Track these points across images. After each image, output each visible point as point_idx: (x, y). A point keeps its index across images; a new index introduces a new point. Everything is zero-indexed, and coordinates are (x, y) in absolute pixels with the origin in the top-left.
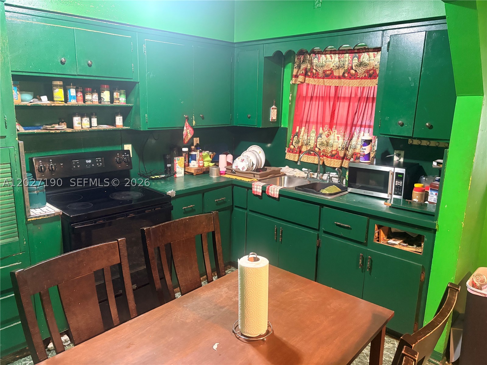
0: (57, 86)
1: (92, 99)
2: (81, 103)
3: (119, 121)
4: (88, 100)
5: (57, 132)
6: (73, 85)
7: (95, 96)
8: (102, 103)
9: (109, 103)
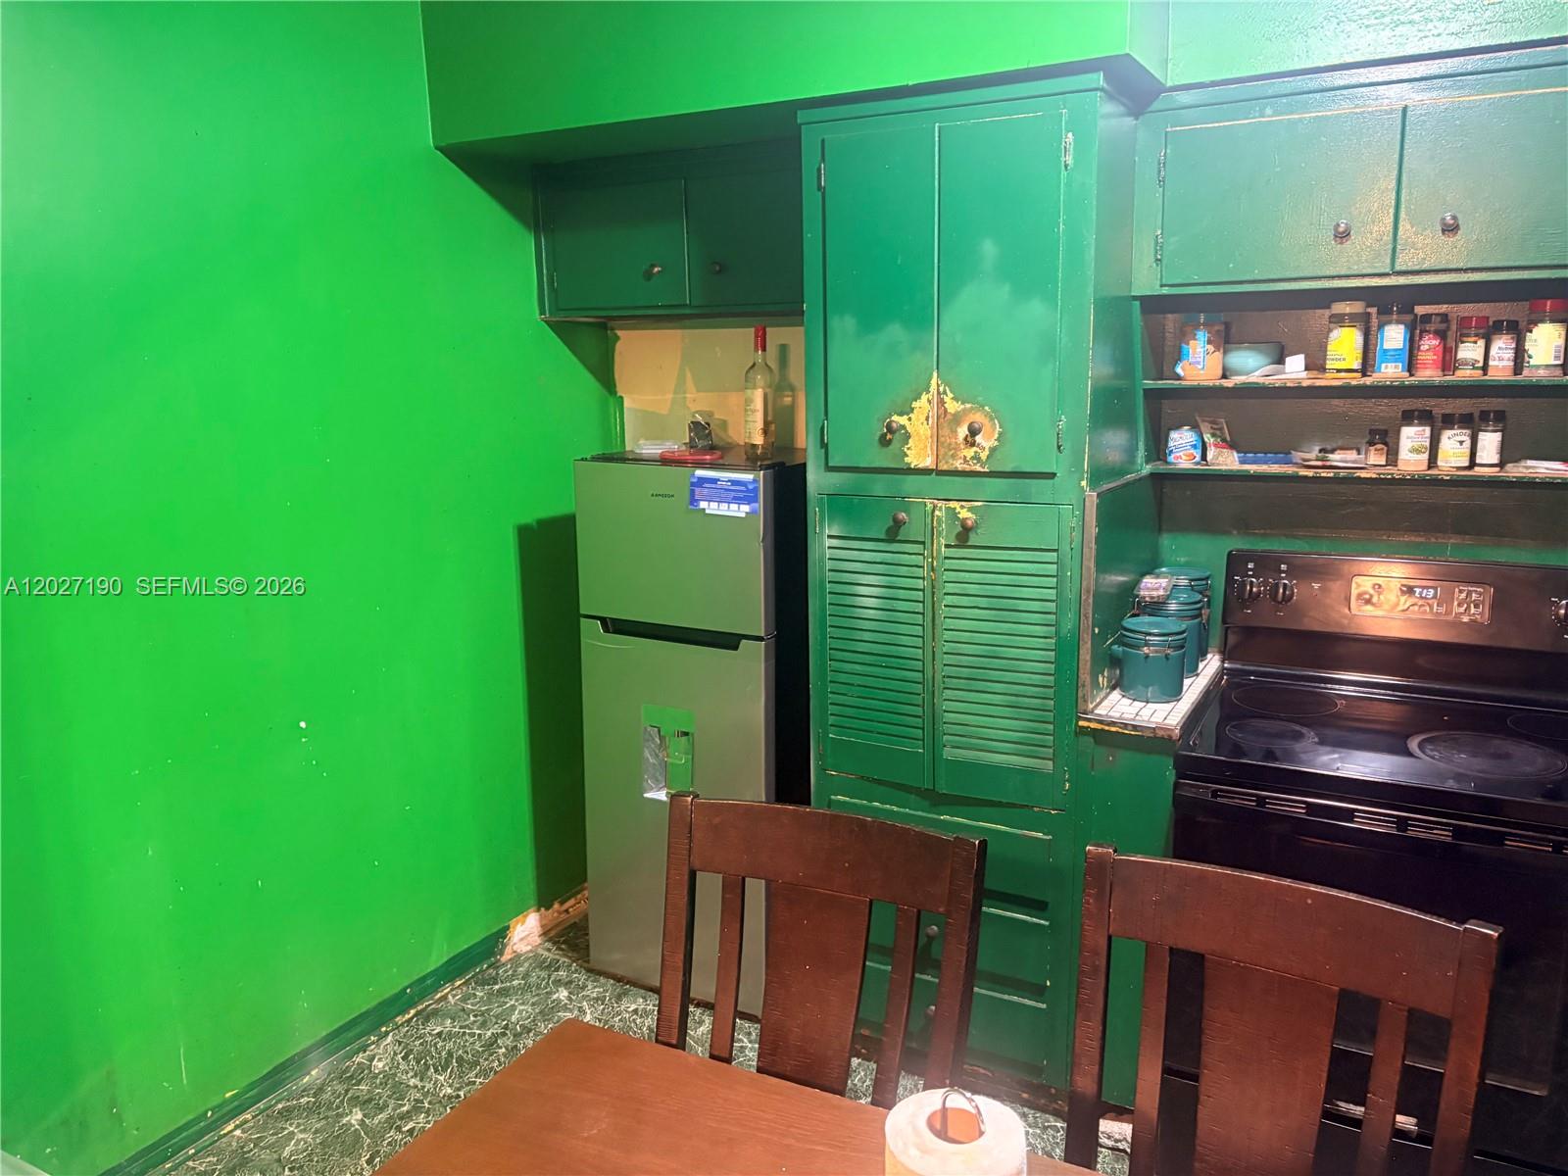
1: (1487, 357)
4: (1465, 363)
6: (1399, 312)
7: (1502, 350)
8: (1526, 372)
9: (1559, 372)
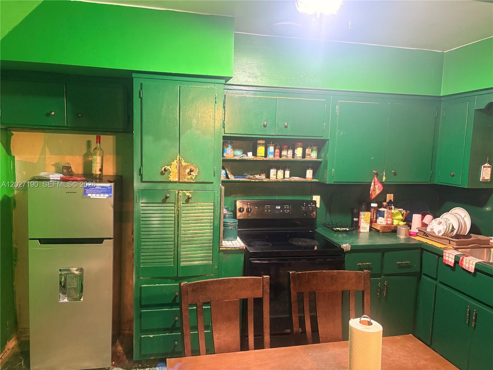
0: (260, 144)
1: (287, 154)
2: (277, 158)
3: (309, 174)
5: (256, 181)
6: (272, 144)
7: (290, 152)
9: (301, 158)
